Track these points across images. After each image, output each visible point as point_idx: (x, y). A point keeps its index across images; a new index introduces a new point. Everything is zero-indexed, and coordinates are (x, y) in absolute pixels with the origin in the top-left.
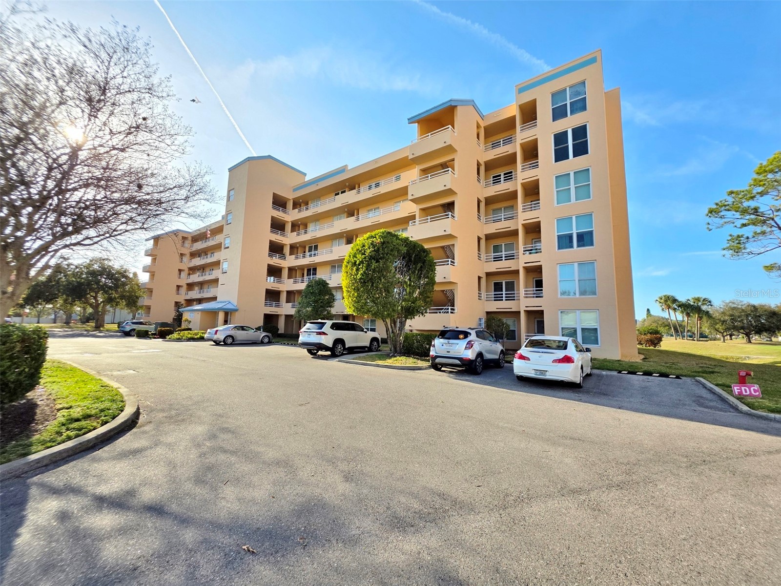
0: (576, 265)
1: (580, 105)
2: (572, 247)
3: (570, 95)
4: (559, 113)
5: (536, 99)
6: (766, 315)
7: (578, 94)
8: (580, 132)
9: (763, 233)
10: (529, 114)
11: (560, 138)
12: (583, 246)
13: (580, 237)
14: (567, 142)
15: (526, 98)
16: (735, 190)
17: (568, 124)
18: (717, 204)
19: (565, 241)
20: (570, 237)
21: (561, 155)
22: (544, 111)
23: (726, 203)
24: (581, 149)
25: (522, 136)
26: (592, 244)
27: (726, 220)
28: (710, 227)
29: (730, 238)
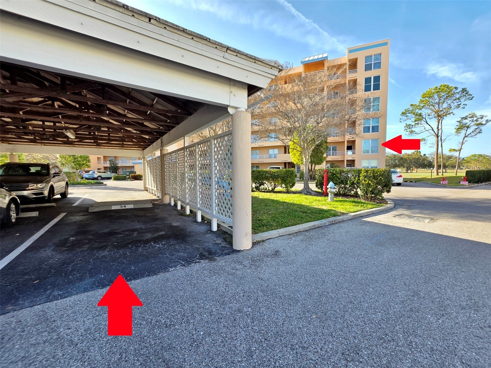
0: (371, 140)
1: (378, 65)
2: (369, 132)
3: (374, 59)
4: (368, 68)
5: (357, 58)
6: (399, 159)
7: (377, 59)
8: (377, 79)
9: (418, 124)
10: (353, 65)
11: (368, 80)
12: (374, 132)
13: (373, 127)
14: (371, 83)
15: (353, 56)
16: (413, 104)
17: (372, 74)
18: (405, 110)
19: (367, 130)
20: (369, 128)
21: (367, 89)
22: (361, 65)
23: (409, 110)
24: (377, 87)
25: (350, 76)
26: (378, 131)
27: (407, 118)
28: (401, 120)
29: (406, 125)
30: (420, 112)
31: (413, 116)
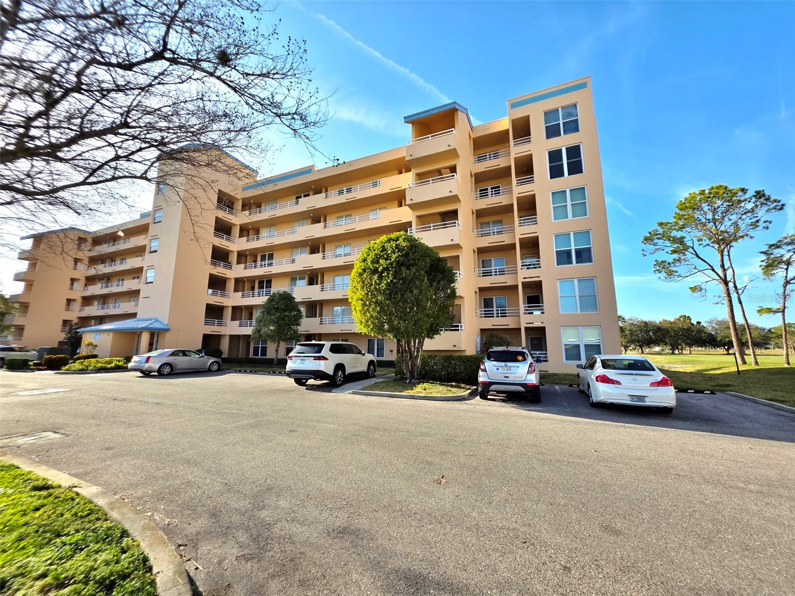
0: (576, 281)
1: (573, 127)
2: (571, 263)
3: (563, 116)
4: (552, 132)
5: (528, 117)
7: (570, 115)
8: (574, 152)
9: (679, 260)
10: (522, 129)
11: (555, 156)
12: (582, 262)
13: (579, 253)
14: (562, 160)
15: (520, 113)
16: (664, 221)
17: (563, 142)
18: (650, 233)
19: (564, 257)
20: (569, 253)
21: (556, 172)
22: (538, 128)
23: (658, 232)
24: (576, 168)
25: (517, 150)
26: (590, 261)
27: (657, 247)
28: (644, 253)
29: (655, 263)
30: (679, 234)
31: (668, 243)
